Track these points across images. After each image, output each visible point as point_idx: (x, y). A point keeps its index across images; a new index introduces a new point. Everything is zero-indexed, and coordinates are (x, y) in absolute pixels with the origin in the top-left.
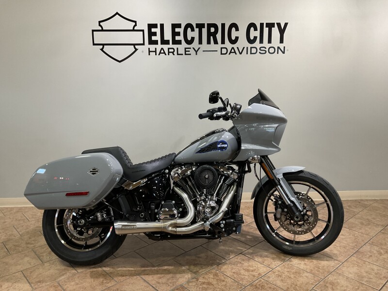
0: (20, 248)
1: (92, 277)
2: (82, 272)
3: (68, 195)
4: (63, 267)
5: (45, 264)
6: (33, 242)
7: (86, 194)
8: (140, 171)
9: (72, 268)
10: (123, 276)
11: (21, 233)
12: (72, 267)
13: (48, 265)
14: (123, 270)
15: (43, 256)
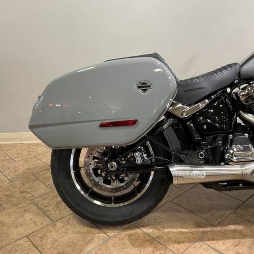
0: (15, 200)
1: (133, 244)
2: (115, 237)
3: (103, 125)
4: (85, 229)
5: (56, 223)
6: (29, 190)
7: (134, 122)
8: (196, 89)
9: (97, 231)
10: (179, 243)
11: (9, 177)
12: (98, 228)
13: (62, 224)
14: (174, 232)
15: (50, 211)
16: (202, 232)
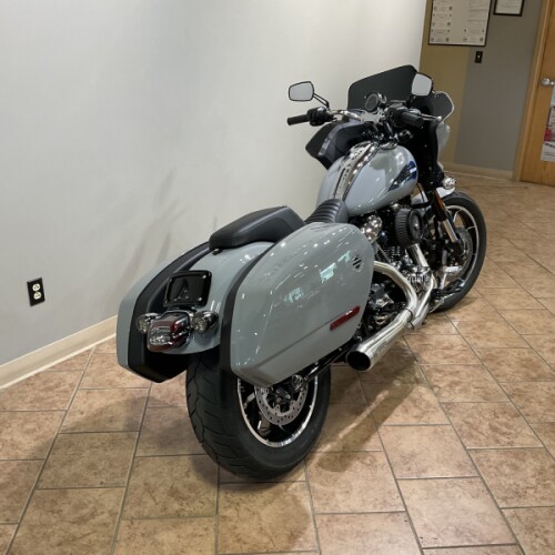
3: (333, 327)
5: (222, 514)
9: (282, 486)
12: (277, 482)
16: (368, 416)
